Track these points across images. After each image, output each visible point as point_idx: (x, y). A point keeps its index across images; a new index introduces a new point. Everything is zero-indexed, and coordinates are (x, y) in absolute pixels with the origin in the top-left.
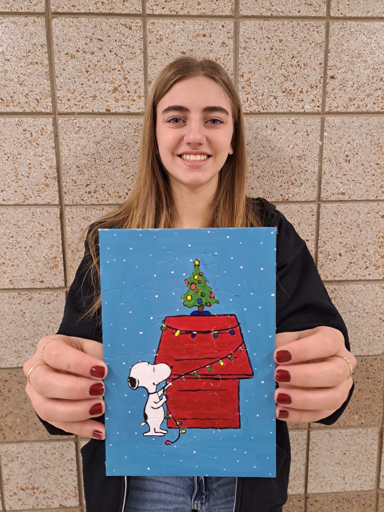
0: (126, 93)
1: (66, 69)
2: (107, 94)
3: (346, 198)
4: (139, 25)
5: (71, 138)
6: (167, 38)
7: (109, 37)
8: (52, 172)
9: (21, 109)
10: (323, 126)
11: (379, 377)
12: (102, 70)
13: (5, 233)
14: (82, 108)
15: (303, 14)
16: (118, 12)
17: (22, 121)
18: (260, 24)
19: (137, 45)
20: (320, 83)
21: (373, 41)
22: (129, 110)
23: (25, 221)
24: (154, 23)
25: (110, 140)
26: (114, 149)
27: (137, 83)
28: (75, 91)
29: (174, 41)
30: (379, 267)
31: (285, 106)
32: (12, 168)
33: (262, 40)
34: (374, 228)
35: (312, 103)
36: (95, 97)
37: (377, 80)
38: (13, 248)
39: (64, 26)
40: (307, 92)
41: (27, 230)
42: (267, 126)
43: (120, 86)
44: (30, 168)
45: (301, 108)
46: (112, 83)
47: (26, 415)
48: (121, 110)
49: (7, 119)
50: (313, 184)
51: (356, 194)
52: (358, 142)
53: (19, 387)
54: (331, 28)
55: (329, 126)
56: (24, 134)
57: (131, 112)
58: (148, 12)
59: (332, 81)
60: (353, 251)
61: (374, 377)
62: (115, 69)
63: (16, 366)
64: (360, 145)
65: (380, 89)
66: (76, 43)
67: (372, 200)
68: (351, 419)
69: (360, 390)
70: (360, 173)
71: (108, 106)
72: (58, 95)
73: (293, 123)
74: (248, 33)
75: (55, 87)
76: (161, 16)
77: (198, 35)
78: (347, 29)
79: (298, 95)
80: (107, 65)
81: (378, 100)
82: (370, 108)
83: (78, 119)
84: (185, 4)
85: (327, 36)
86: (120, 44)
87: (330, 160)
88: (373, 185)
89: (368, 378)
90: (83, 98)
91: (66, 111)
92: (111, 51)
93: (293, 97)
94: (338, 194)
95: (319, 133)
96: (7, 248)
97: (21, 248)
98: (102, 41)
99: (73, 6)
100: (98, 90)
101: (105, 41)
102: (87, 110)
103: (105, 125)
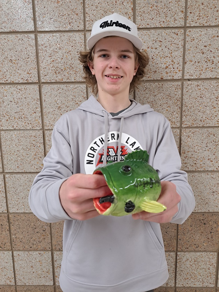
0: (172, 69)
2: (162, 70)
4: (182, 32)
5: (141, 93)
6: (197, 39)
7: (165, 39)
12: (160, 57)
14: (148, 78)
16: (171, 26)
19: (180, 43)
22: (173, 78)
24: (190, 31)
25: (162, 94)
26: (163, 99)
27: (179, 63)
29: (200, 40)
36: (156, 71)
39: (142, 35)
43: (169, 65)
46: (165, 64)
48: (169, 78)
57: (174, 79)
58: (188, 25)
62: (167, 57)
66: (148, 44)
71: (162, 76)
76: (194, 27)
77: (214, 36)
80: (163, 55)
83: (146, 84)
84: (208, 20)
86: (171, 43)
90: (149, 72)
92: (166, 47)
98: (161, 42)
99: (148, 24)
100: (158, 68)
101: (163, 42)
102: (151, 79)
103: (160, 86)
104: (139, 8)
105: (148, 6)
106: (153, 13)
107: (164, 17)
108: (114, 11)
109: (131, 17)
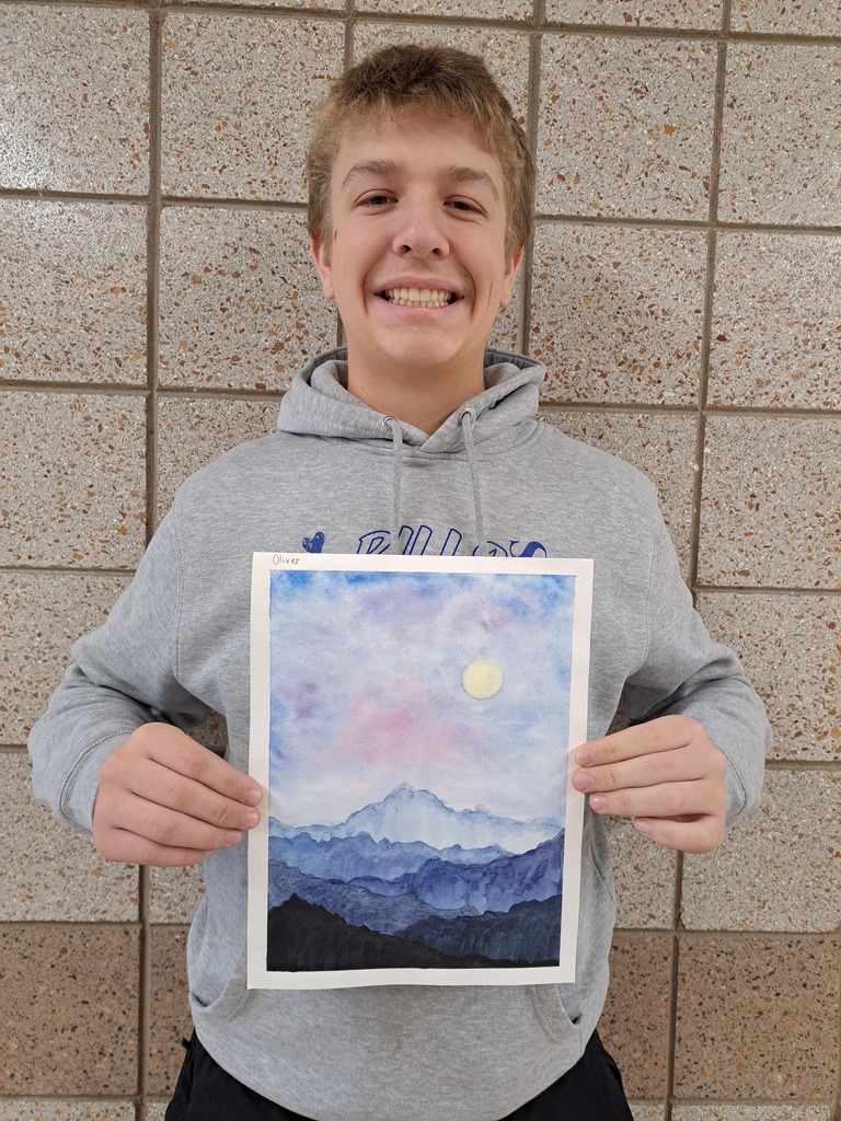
0: (298, 355)
1: (182, 303)
2: (261, 354)
3: (752, 582)
5: (180, 437)
7: (272, 245)
8: (136, 504)
9: (84, 377)
10: (702, 434)
11: (830, 984)
12: (253, 308)
13: (25, 626)
14: (209, 379)
15: (662, 215)
16: (293, 200)
17: (84, 400)
18: (574, 232)
20: (697, 348)
21: (805, 272)
23: (69, 602)
27: (323, 335)
28: (196, 345)
30: (826, 733)
31: (623, 391)
32: (53, 492)
33: (579, 263)
34: (813, 649)
35: (680, 388)
36: (236, 359)
37: (814, 347)
38: (39, 658)
39: (184, 222)
40: (669, 365)
41: (72, 622)
42: (585, 430)
43: (287, 340)
44: (91, 494)
45: (656, 396)
46: (272, 333)
47: (32, 1033)
49: (54, 395)
50: (682, 551)
51: (772, 574)
52: (775, 468)
53: (21, 968)
54: (719, 244)
55: (714, 435)
56: (86, 426)
59: (721, 346)
60: (768, 696)
61: (817, 983)
62: (280, 308)
63: (21, 919)
64: (781, 476)
65: (821, 365)
66: (205, 255)
67: (808, 590)
68: (766, 1081)
69: (786, 1013)
70: (780, 531)
71: (261, 378)
72: (161, 352)
73: (640, 426)
74: (551, 248)
75: (157, 337)
78: (752, 247)
79: (650, 371)
80: (263, 299)
81: (817, 386)
82: (800, 400)
83: (198, 402)
85: (711, 259)
86: (293, 260)
87: (716, 503)
88: (810, 558)
89: (805, 985)
90: (212, 360)
91: (175, 383)
92: (273, 273)
93: (640, 374)
94: (734, 574)
95: (693, 448)
96: (26, 658)
97: (55, 658)
98: (256, 252)
99: (205, 186)
100: (243, 346)
101: (264, 253)
102: (218, 385)
103: (254, 414)
104: (171, 128)
105: (205, 123)
106: (224, 148)
107: (267, 166)
108: (76, 127)
109: (141, 157)
